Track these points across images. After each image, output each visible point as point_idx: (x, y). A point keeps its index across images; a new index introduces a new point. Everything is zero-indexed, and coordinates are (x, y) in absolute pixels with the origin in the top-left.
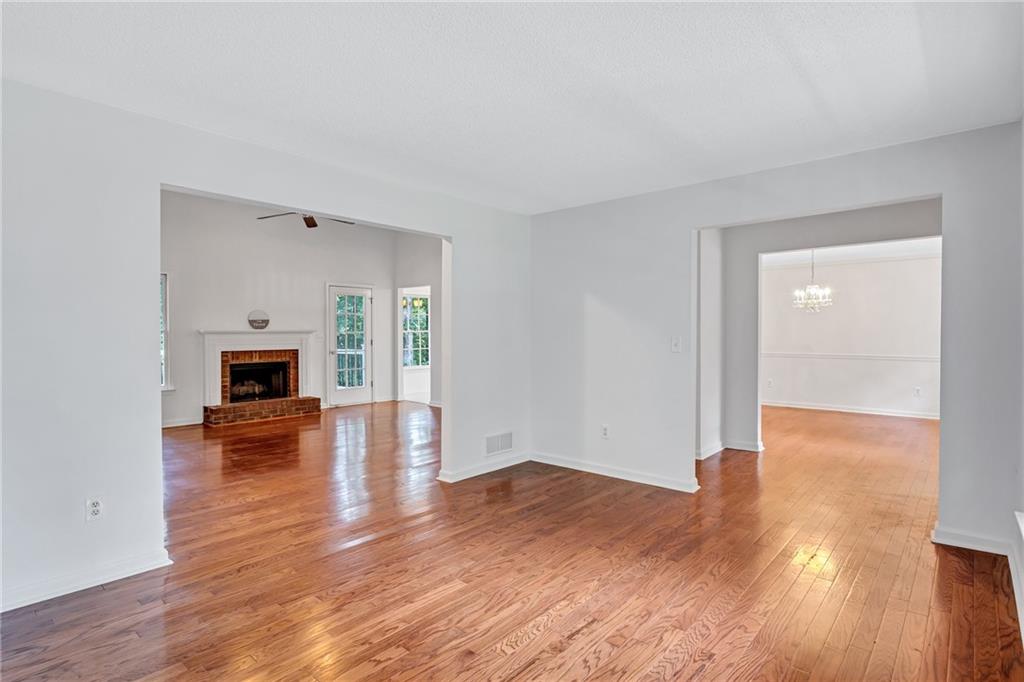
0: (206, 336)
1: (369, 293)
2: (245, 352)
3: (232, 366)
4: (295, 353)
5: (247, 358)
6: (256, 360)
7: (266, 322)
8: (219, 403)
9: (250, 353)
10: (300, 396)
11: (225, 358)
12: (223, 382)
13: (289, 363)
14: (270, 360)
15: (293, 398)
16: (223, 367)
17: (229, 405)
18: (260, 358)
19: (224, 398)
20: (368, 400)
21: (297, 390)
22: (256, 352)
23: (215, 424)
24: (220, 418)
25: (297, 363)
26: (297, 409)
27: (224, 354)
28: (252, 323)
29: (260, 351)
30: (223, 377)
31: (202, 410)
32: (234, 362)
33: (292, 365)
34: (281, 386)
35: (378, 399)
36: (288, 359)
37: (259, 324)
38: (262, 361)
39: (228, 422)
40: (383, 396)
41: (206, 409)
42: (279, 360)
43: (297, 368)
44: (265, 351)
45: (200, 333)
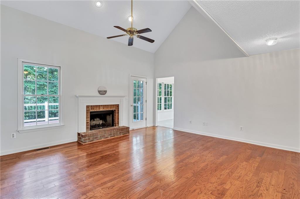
0: (80, 98)
1: (145, 80)
2: (97, 106)
3: (91, 112)
4: (118, 106)
5: (98, 109)
6: (101, 110)
7: (106, 92)
8: (85, 131)
9: (99, 106)
10: (120, 126)
11: (88, 109)
12: (87, 120)
13: (115, 110)
14: (107, 110)
15: (117, 127)
16: (87, 113)
17: (90, 131)
18: (103, 108)
19: (87, 128)
20: (144, 126)
21: (118, 123)
22: (101, 106)
23: (84, 143)
24: (86, 140)
25: (118, 111)
26: (120, 133)
27: (88, 107)
28: (100, 92)
29: (103, 105)
30: (87, 118)
31: (77, 135)
32: (92, 111)
33: (116, 112)
34: (111, 122)
35: (148, 126)
36: (115, 109)
37: (102, 93)
38: (104, 110)
39: (90, 141)
40: (150, 124)
41: (79, 134)
42: (111, 109)
43: (118, 113)
44: (105, 105)
45: (77, 97)
